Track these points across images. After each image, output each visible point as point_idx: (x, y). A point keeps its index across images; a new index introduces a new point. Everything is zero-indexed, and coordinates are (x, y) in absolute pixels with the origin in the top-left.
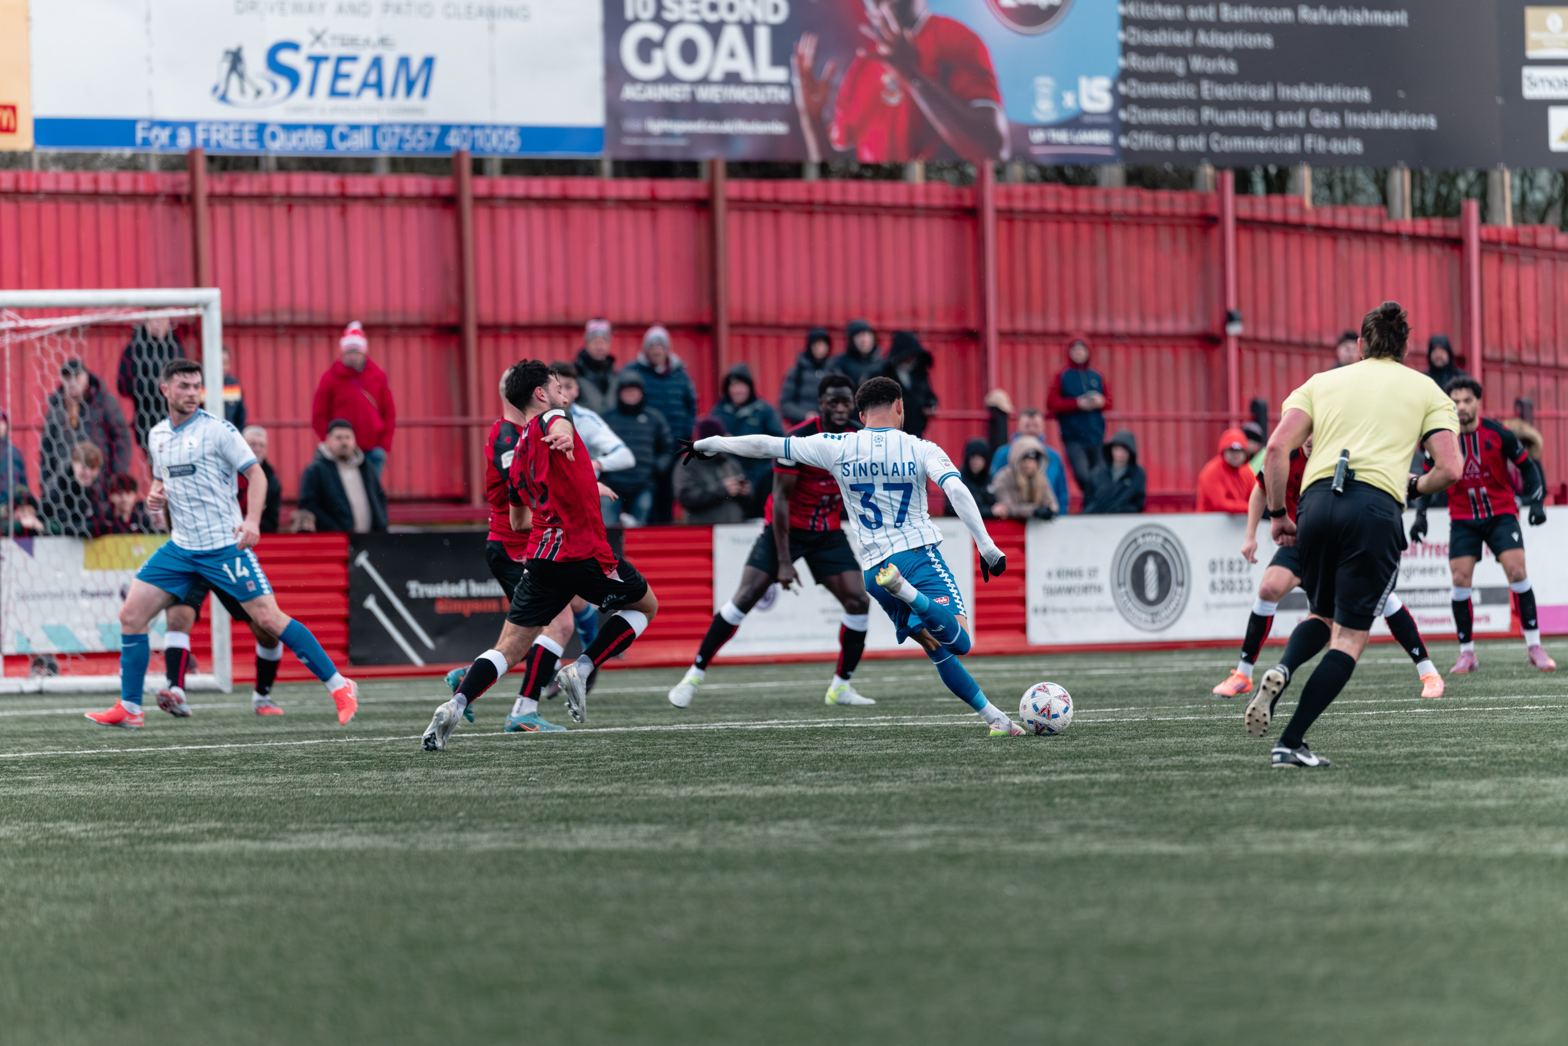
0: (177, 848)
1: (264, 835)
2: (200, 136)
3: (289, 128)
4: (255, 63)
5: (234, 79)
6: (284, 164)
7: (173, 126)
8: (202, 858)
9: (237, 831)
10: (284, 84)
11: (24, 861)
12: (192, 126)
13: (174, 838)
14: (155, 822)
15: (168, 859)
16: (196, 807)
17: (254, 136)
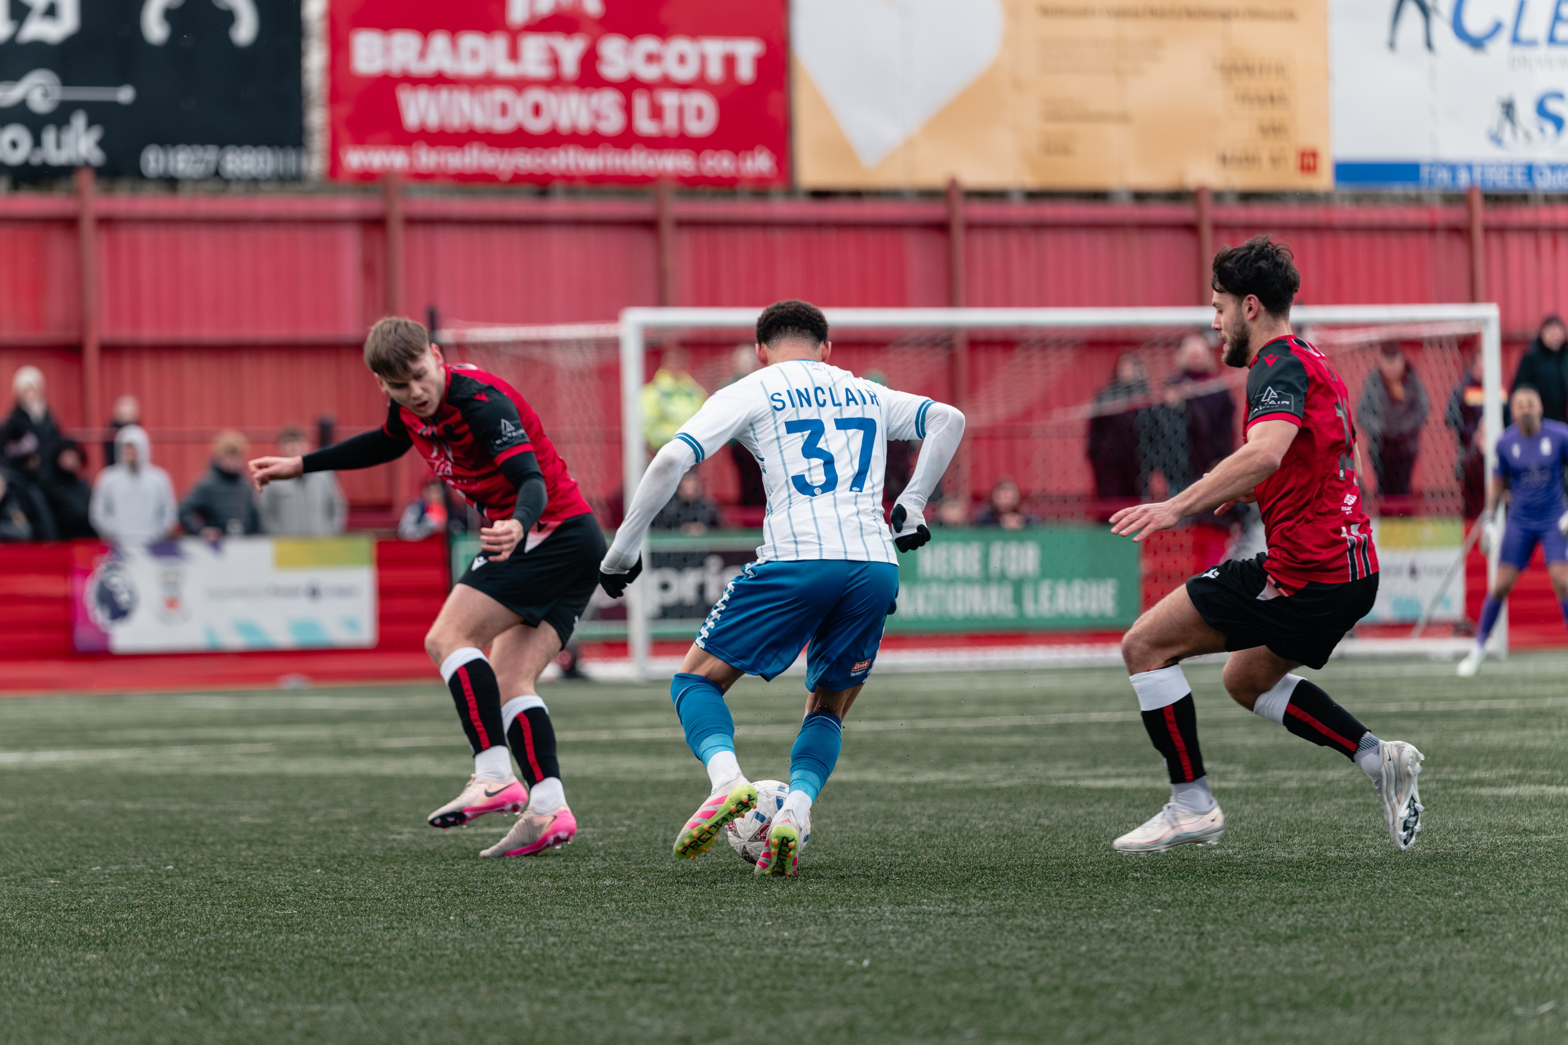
0: (1485, 791)
1: (1559, 781)
2: (1477, 174)
3: (1554, 168)
4: (1525, 111)
5: (1508, 127)
6: (1549, 199)
7: (1453, 168)
8: (1509, 800)
9: (1533, 778)
10: (1550, 128)
11: (1354, 801)
12: (1470, 168)
13: (1480, 783)
14: (1461, 769)
15: (1479, 801)
16: (1496, 756)
17: (1525, 178)
